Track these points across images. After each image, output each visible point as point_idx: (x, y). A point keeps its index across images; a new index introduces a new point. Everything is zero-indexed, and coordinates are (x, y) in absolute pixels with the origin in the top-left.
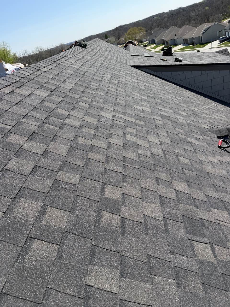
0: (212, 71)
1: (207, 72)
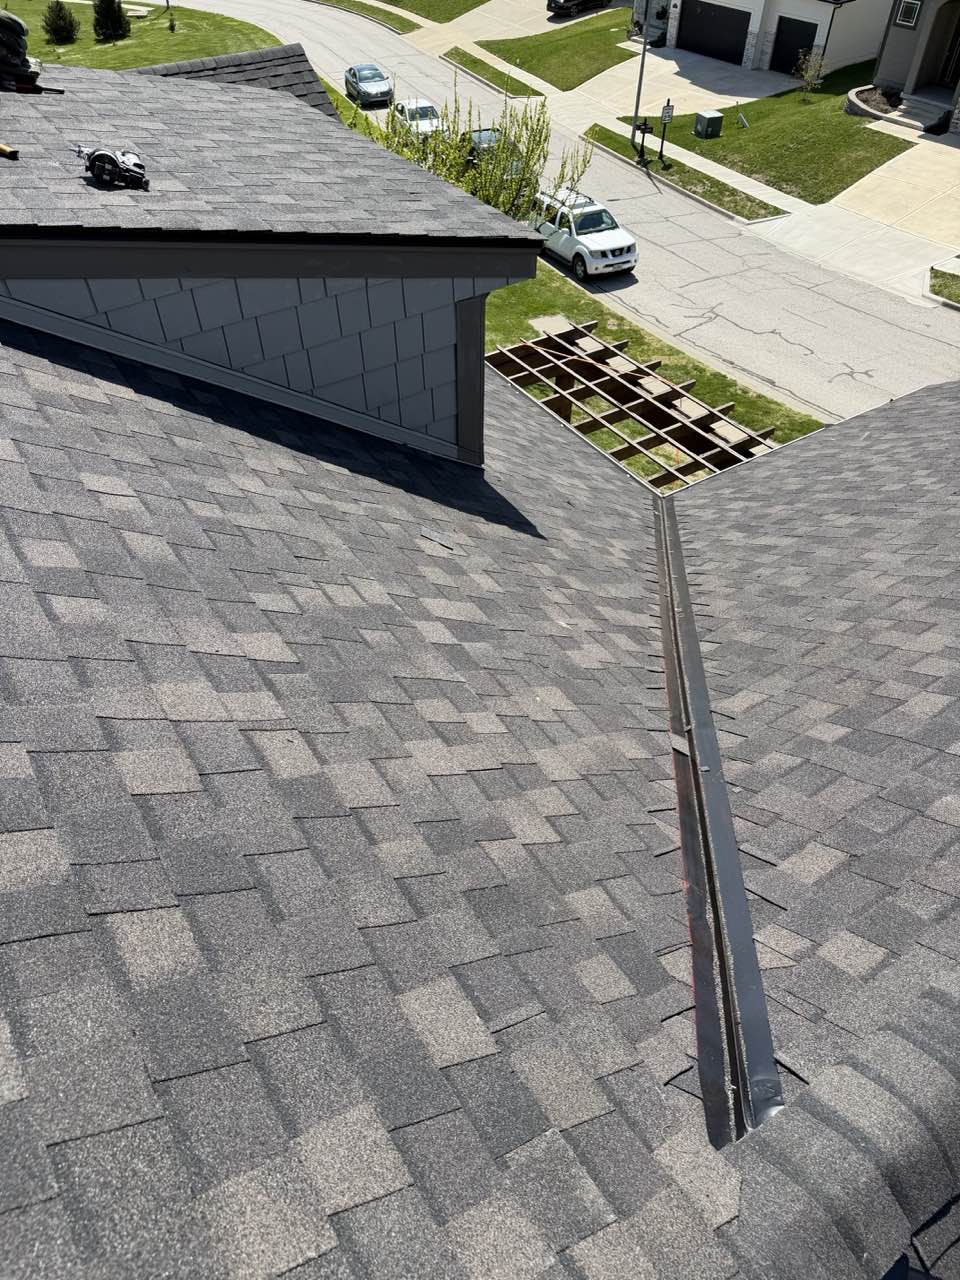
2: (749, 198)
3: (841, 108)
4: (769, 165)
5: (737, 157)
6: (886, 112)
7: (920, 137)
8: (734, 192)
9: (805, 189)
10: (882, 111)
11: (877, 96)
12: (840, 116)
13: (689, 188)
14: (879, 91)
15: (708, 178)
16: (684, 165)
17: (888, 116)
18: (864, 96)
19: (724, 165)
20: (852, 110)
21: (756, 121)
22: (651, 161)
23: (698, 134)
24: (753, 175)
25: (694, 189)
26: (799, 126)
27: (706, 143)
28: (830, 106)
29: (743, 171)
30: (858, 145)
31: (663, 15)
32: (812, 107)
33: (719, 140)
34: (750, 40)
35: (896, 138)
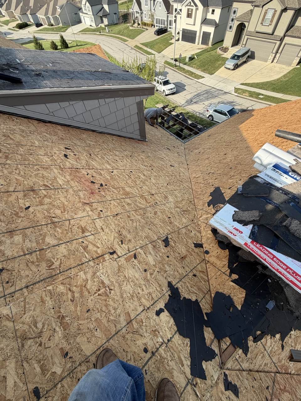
0: (113, 99)
1: (107, 100)
2: (198, 75)
3: (216, 52)
4: (202, 67)
5: (195, 66)
8: (195, 73)
9: (209, 72)
11: (224, 49)
16: (184, 68)
17: (226, 53)
18: (221, 49)
21: (199, 57)
24: (199, 69)
25: (187, 73)
26: (207, 57)
27: (189, 63)
29: (196, 69)
31: (179, 33)
32: (210, 53)
34: (197, 38)
35: (227, 58)
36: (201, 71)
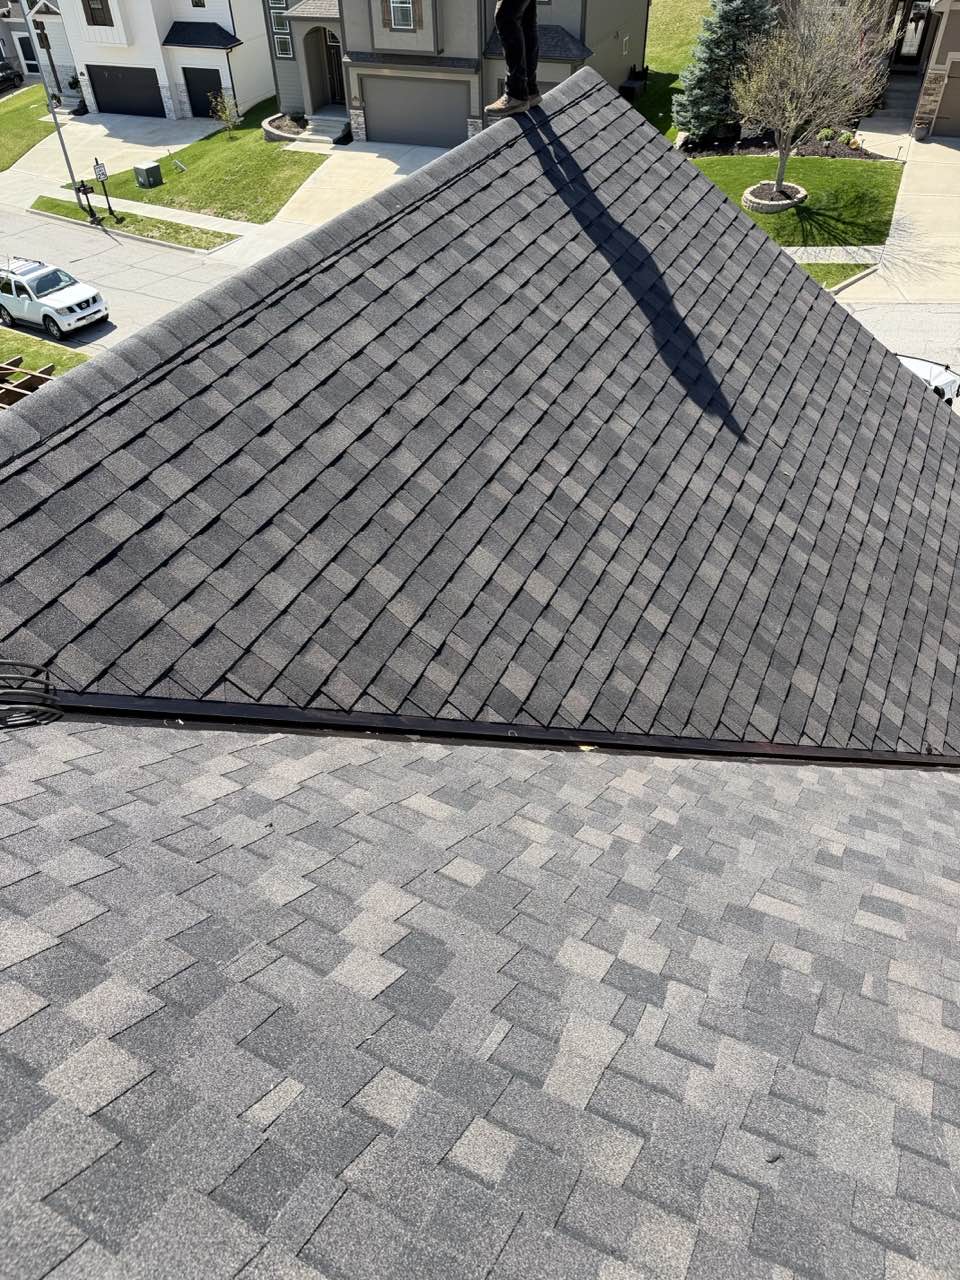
2: (203, 232)
3: (261, 138)
4: (212, 199)
5: (183, 199)
6: (298, 133)
7: (333, 149)
8: (188, 229)
9: (250, 212)
10: (294, 133)
11: (287, 121)
12: (261, 145)
13: (146, 234)
14: (288, 118)
15: (162, 222)
16: (136, 215)
17: (300, 136)
18: (275, 124)
19: (174, 207)
20: (271, 138)
21: (193, 163)
22: (103, 219)
23: (142, 185)
24: (202, 211)
25: (151, 234)
26: (231, 161)
27: (152, 192)
28: (252, 139)
29: (191, 209)
30: (283, 166)
31: (75, 84)
32: (238, 142)
33: (162, 187)
34: (165, 94)
35: (313, 154)
36: (217, 215)
